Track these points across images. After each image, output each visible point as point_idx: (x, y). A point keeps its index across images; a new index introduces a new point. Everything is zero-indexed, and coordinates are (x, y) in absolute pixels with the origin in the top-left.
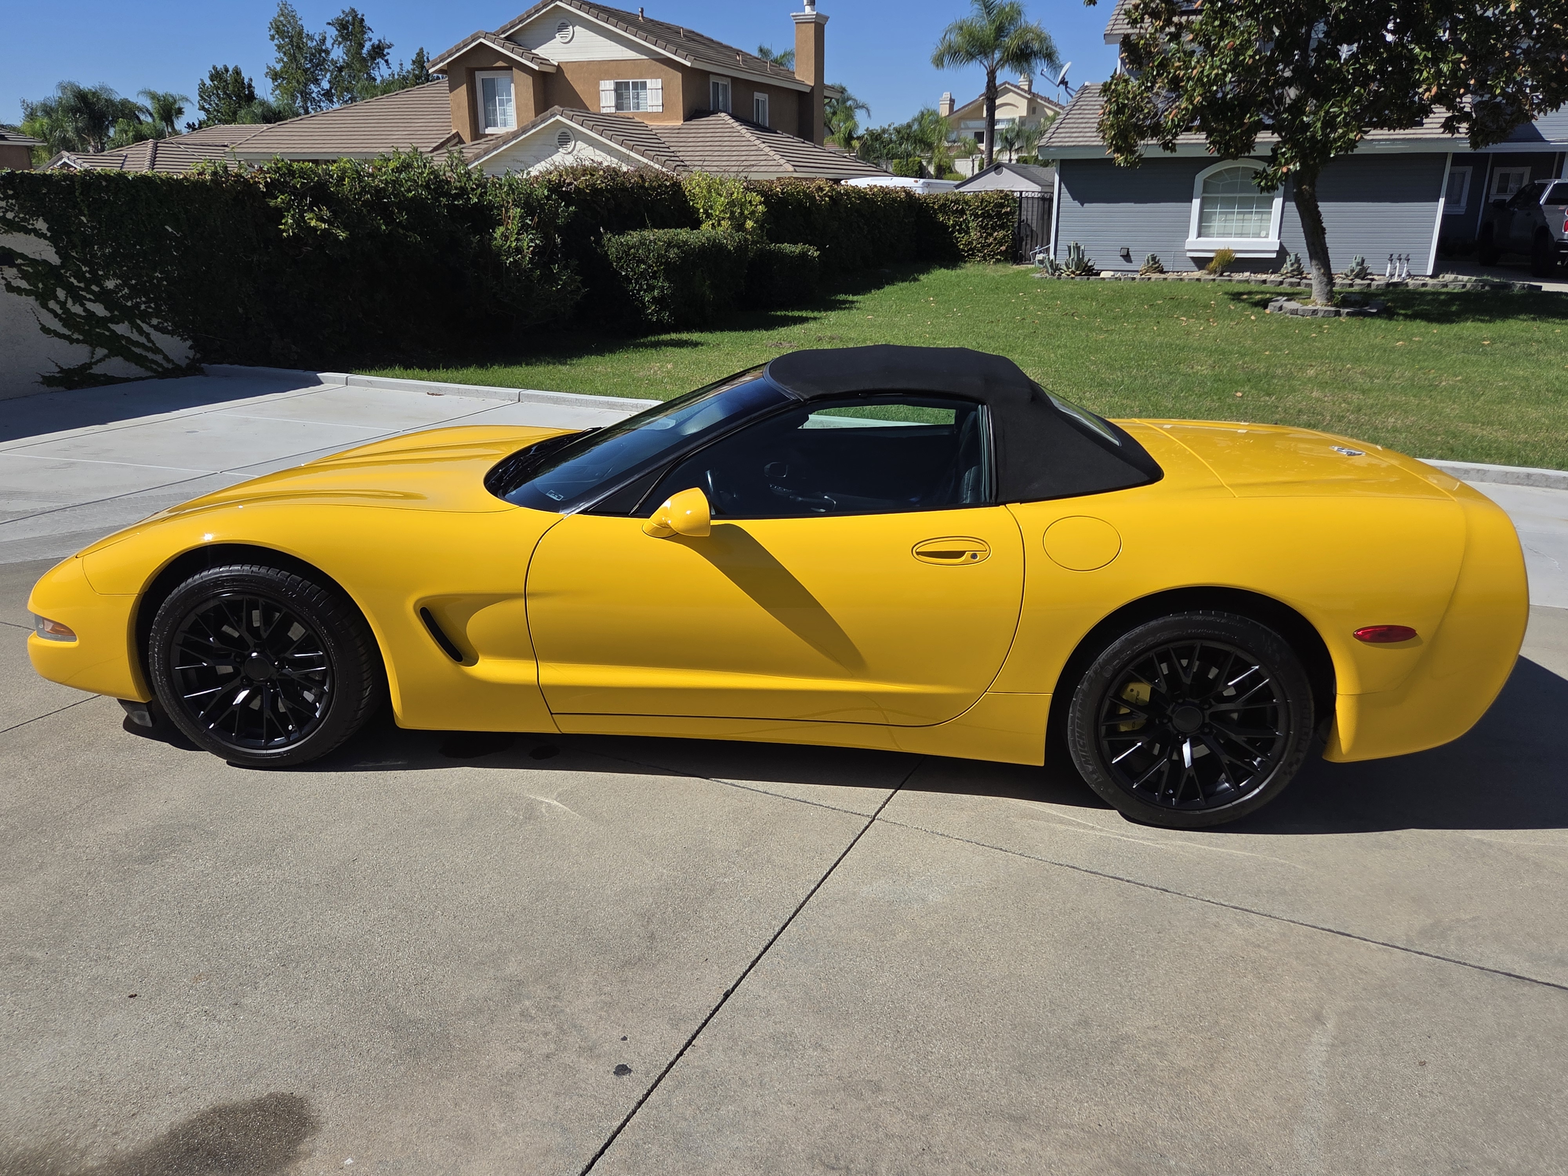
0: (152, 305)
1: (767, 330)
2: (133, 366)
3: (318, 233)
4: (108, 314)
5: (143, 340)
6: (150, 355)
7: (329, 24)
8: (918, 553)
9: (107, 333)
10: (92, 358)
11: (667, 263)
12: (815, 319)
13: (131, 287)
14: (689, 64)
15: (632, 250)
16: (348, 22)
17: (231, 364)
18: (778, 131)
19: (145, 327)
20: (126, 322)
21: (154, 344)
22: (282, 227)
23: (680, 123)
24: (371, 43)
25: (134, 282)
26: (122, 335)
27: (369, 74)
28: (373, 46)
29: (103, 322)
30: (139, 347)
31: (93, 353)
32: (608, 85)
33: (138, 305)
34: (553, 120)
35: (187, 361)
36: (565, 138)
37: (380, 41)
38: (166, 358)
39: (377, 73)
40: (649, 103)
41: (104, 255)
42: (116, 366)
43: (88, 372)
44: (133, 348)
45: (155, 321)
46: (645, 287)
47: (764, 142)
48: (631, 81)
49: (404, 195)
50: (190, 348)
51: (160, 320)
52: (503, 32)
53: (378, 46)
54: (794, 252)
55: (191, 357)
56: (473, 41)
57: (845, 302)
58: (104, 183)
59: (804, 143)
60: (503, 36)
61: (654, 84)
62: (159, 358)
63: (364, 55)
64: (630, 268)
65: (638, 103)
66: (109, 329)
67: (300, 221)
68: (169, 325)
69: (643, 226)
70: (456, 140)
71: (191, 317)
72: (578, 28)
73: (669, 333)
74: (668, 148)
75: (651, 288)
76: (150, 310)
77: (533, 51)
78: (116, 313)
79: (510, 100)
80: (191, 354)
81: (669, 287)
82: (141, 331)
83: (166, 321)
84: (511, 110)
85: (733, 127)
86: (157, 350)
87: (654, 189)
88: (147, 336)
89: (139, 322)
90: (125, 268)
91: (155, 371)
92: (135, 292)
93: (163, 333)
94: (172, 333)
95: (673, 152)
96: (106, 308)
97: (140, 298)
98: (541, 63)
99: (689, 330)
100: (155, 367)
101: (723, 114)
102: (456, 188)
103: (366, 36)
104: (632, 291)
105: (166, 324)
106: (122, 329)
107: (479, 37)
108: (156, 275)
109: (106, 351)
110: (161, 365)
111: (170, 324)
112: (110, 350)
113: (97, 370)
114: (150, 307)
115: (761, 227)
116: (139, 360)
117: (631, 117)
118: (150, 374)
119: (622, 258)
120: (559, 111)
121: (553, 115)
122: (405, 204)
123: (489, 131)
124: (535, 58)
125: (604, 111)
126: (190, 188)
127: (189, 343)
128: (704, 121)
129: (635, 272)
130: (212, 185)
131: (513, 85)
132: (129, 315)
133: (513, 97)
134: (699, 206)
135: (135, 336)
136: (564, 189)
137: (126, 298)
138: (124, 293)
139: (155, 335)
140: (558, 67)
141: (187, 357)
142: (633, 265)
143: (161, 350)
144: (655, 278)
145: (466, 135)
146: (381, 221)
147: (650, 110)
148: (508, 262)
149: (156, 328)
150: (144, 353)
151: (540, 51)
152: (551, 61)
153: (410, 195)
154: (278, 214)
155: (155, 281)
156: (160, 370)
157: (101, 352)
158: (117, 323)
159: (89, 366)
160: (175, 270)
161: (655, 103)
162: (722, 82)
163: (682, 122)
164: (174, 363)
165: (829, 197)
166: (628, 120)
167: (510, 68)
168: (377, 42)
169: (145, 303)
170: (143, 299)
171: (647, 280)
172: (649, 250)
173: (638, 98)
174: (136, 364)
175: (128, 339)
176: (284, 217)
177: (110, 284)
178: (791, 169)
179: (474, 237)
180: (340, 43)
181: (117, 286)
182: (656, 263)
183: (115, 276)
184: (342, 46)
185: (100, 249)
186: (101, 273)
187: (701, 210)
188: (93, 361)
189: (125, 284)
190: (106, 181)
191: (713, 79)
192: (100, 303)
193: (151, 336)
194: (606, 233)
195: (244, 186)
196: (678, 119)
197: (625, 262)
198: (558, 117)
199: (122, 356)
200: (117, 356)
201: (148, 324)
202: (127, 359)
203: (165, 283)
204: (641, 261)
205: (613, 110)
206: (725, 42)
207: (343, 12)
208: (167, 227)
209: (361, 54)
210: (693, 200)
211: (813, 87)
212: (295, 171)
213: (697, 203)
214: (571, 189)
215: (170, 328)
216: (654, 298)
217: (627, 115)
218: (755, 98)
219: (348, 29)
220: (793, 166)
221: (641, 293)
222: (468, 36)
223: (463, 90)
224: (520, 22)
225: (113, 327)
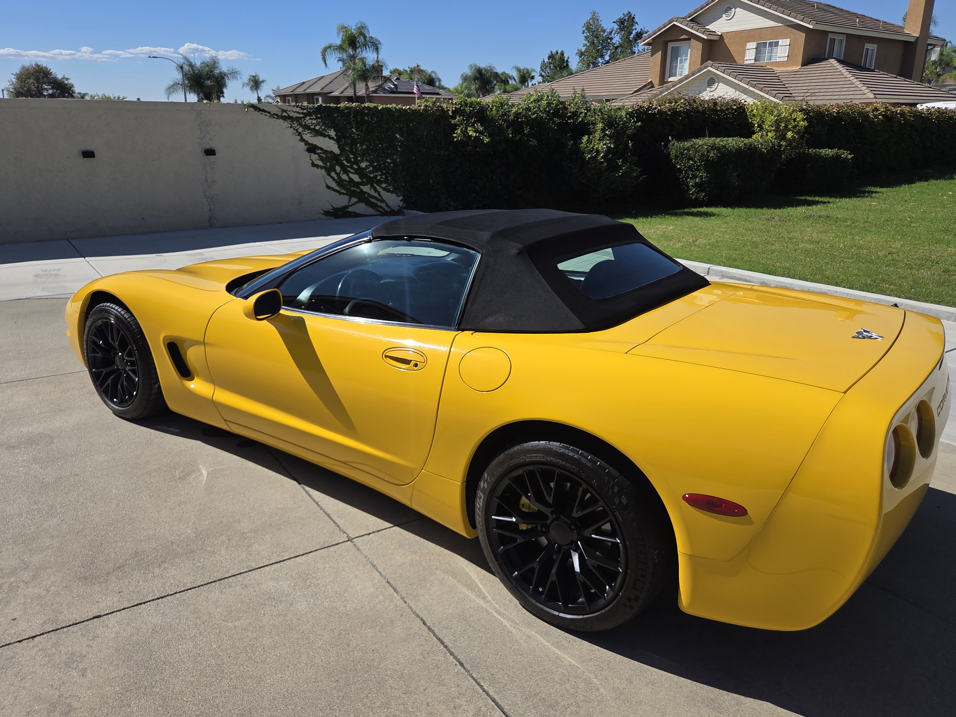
0: (384, 177)
2: (369, 208)
3: (472, 138)
4: (360, 181)
5: (376, 195)
6: (379, 203)
7: (614, 22)
8: (386, 356)
9: (358, 190)
10: (349, 203)
11: (707, 161)
12: (824, 203)
13: (374, 167)
14: (811, 27)
15: (686, 151)
16: (625, 20)
17: (417, 210)
18: (876, 70)
19: (378, 188)
20: (369, 185)
21: (382, 198)
22: (455, 135)
23: (798, 68)
24: (636, 31)
25: (375, 164)
26: (366, 192)
27: (632, 50)
28: (637, 33)
29: (357, 184)
30: (373, 199)
31: (350, 201)
32: (752, 45)
33: (376, 176)
34: (706, 70)
35: (399, 208)
36: (712, 81)
37: (641, 29)
38: (387, 205)
39: (636, 49)
40: (779, 55)
41: (362, 149)
42: (361, 208)
43: (347, 210)
44: (370, 199)
45: (384, 185)
46: (691, 176)
47: (857, 78)
48: (768, 42)
49: (530, 117)
50: (401, 201)
51: (386, 185)
52: (689, 17)
53: (640, 33)
54: (829, 155)
55: (401, 205)
56: (670, 23)
57: (869, 192)
58: (366, 111)
59: (896, 78)
60: (689, 19)
61: (784, 42)
62: (383, 205)
63: (631, 39)
64: (683, 163)
65: (771, 56)
66: (360, 188)
67: (465, 132)
68: (391, 188)
69: (704, 136)
70: (650, 86)
71: (403, 184)
72: (738, 10)
73: (703, 207)
74: (784, 85)
75: (694, 177)
76: (382, 179)
77: (707, 27)
78: (364, 180)
79: (686, 59)
80: (401, 204)
81: (706, 177)
82: (376, 190)
83: (390, 185)
84: (686, 65)
85: (837, 69)
86: (383, 201)
88: (379, 193)
89: (375, 185)
90: (372, 157)
91: (380, 212)
92: (376, 169)
93: (387, 192)
94: (392, 192)
95: (786, 88)
96: (359, 178)
97: (378, 173)
98: (709, 34)
99: (716, 206)
100: (381, 209)
101: (833, 60)
102: (570, 112)
103: (634, 27)
104: (682, 178)
105: (389, 187)
106: (366, 188)
107: (674, 21)
108: (388, 161)
109: (356, 200)
110: (384, 209)
111: (392, 187)
112: (359, 200)
113: (350, 209)
114: (382, 178)
115: (802, 137)
116: (373, 206)
117: (764, 65)
118: (379, 213)
119: (678, 157)
120: (710, 64)
121: (706, 67)
122: (531, 123)
123: (670, 80)
124: (708, 30)
125: (747, 63)
126: (411, 114)
127: (401, 198)
128: (816, 65)
129: (685, 166)
130: (424, 112)
131: (690, 49)
132: (371, 181)
133: (689, 57)
134: (755, 122)
135: (372, 193)
136: (650, 112)
137: (370, 172)
138: (370, 169)
139: (383, 193)
140: (721, 36)
141: (399, 206)
142: (685, 161)
143: (385, 201)
144: (698, 170)
145: (656, 82)
146: (510, 132)
147: (778, 60)
148: (587, 157)
149: (384, 189)
150: (376, 202)
151: (711, 27)
152: (717, 33)
153: (534, 116)
154: (454, 127)
155: (387, 164)
156: (383, 211)
157: (354, 200)
158: (364, 185)
159: (347, 207)
160: (398, 158)
161: (783, 55)
162: (838, 38)
163: (800, 67)
164: (391, 209)
165: (883, 116)
166: (762, 68)
167: (689, 39)
168: (640, 30)
169: (380, 175)
170: (379, 173)
171: (692, 171)
172: (696, 151)
173: (771, 53)
174: (371, 207)
175: (369, 194)
176: (457, 129)
177: (363, 165)
178: (872, 96)
179: (570, 142)
180: (618, 34)
181: (366, 166)
182: (699, 160)
183: (367, 160)
184: (619, 34)
185: (360, 146)
186: (359, 159)
187: (756, 125)
188: (350, 204)
189: (371, 165)
190: (368, 110)
191: (830, 36)
192: (357, 174)
193: (381, 193)
194: (672, 140)
195: (441, 112)
196: (797, 65)
197: (680, 159)
198: (709, 68)
199: (364, 203)
200: (362, 202)
201: (380, 187)
202: (366, 205)
203: (392, 165)
204: (690, 159)
205: (753, 62)
206: (852, 10)
207: (624, 14)
208: (397, 135)
209: (629, 38)
210: (751, 118)
211: (918, 38)
212: (467, 103)
213: (754, 120)
214: (655, 112)
215: (391, 189)
216: (696, 183)
217: (761, 65)
218: (865, 47)
219: (624, 24)
220: (875, 94)
221: (688, 180)
222: (666, 21)
223: (659, 55)
224: (701, 9)
225: (362, 187)
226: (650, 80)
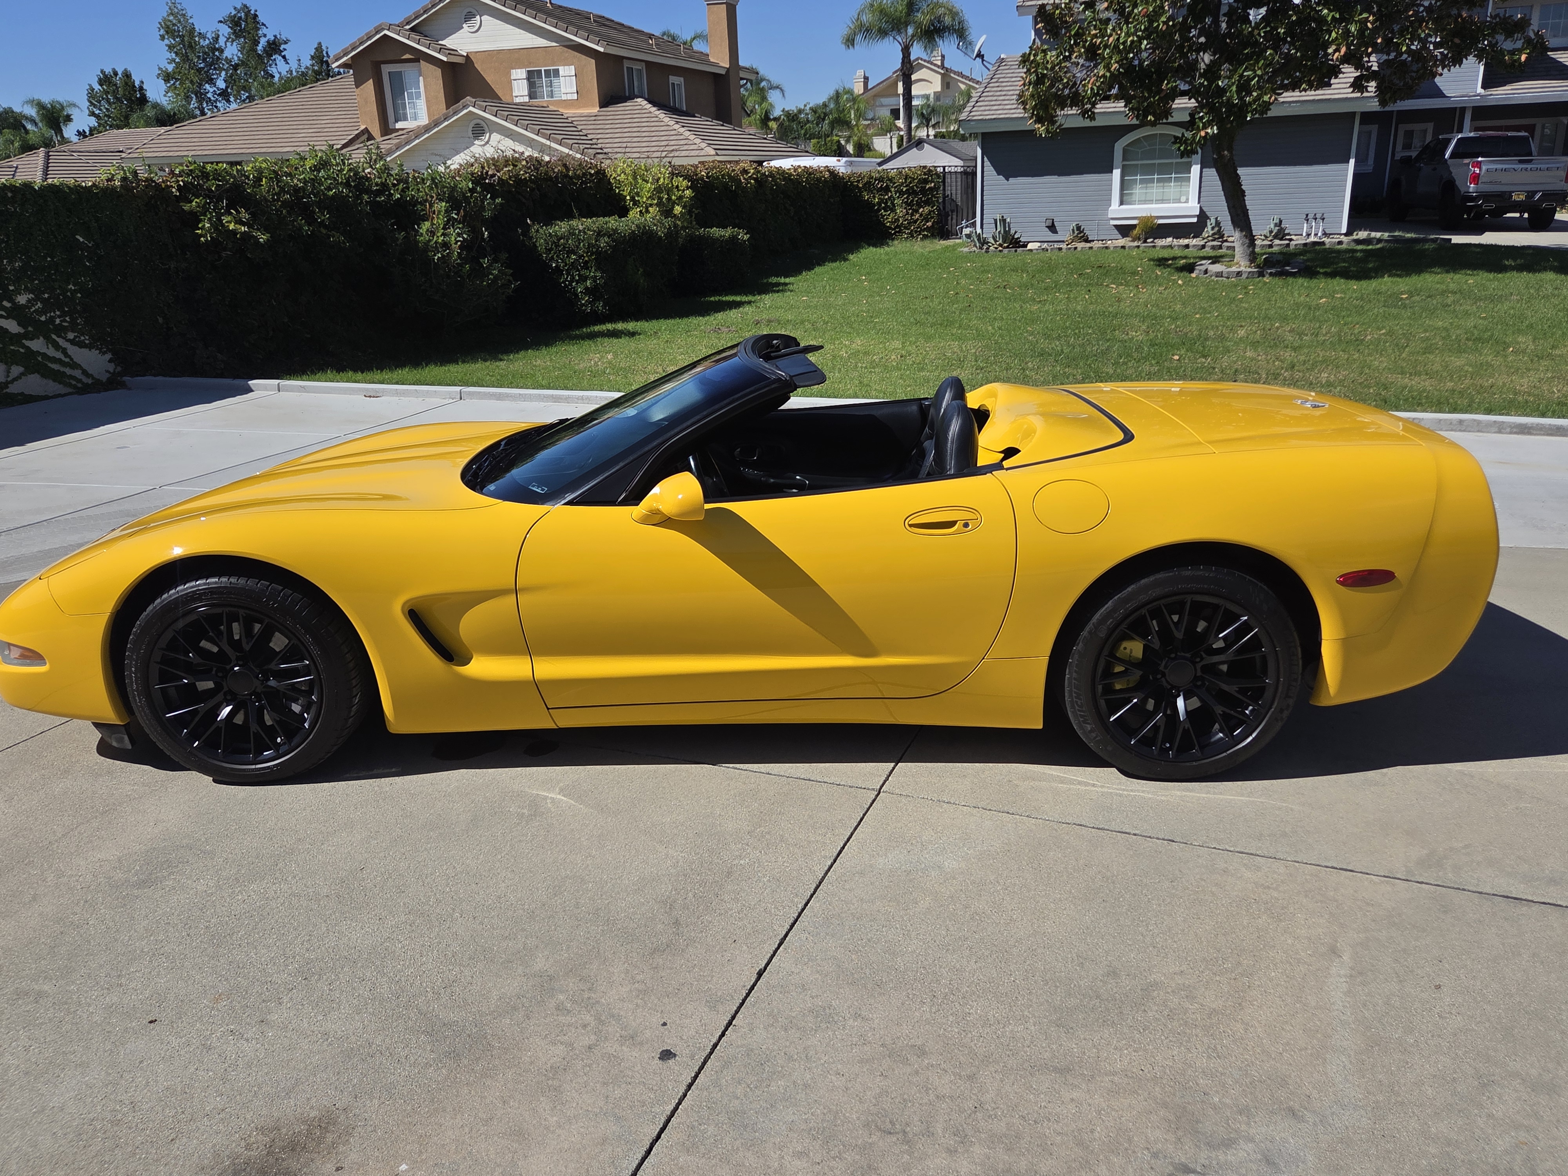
0: (67, 319)
1: (703, 316)
2: (51, 383)
3: (238, 236)
4: (22, 331)
5: (59, 355)
6: (68, 371)
7: (221, 22)
8: (910, 526)
9: (22, 350)
10: (8, 376)
11: (598, 253)
12: (749, 303)
13: (44, 301)
14: (601, 50)
15: (562, 241)
16: (240, 18)
17: (155, 375)
18: (696, 115)
19: (61, 341)
20: (41, 338)
21: (72, 359)
22: (199, 232)
23: (596, 110)
24: (266, 39)
25: (46, 296)
26: (38, 352)
27: (266, 72)
28: (268, 42)
29: (16, 339)
30: (55, 363)
31: (8, 372)
32: (519, 74)
33: (52, 320)
34: (465, 111)
35: (108, 375)
36: (479, 131)
37: (275, 36)
38: (85, 372)
39: (274, 70)
40: (563, 90)
41: (13, 269)
42: (33, 384)
43: (5, 391)
44: (50, 365)
45: (71, 336)
46: (577, 278)
47: (683, 127)
48: (543, 69)
49: (324, 194)
50: (110, 361)
51: (76, 334)
52: (408, 23)
53: (274, 42)
54: (724, 236)
55: (112, 371)
56: (377, 33)
57: (778, 284)
58: (10, 195)
59: (723, 125)
60: (408, 27)
61: (567, 71)
62: (77, 373)
63: (260, 52)
64: (561, 259)
65: (552, 91)
66: (24, 346)
67: (218, 225)
68: (86, 339)
69: (571, 217)
70: (366, 136)
71: (109, 330)
72: (485, 18)
73: (604, 324)
74: (586, 136)
75: (583, 279)
76: (65, 324)
77: (440, 42)
78: (30, 329)
79: (420, 94)
80: (111, 367)
81: (602, 277)
82: (57, 346)
83: (83, 334)
84: (421, 105)
85: (650, 112)
86: (74, 365)
87: (578, 177)
88: (64, 351)
89: (54, 336)
90: (36, 282)
91: (75, 387)
92: (48, 306)
93: (81, 347)
94: (90, 347)
95: (591, 140)
96: (19, 324)
97: (54, 312)
98: (449, 54)
99: (624, 318)
100: (74, 383)
101: (639, 100)
102: (377, 185)
103: (260, 32)
104: (563, 282)
105: (82, 338)
106: (37, 345)
107: (383, 29)
108: (69, 287)
109: (21, 369)
110: (80, 381)
111: (87, 337)
112: (26, 368)
113: (13, 389)
114: (65, 321)
115: (690, 212)
116: (58, 377)
117: (545, 105)
118: (71, 390)
119: (550, 250)
120: (470, 101)
121: (465, 107)
122: (327, 203)
123: (399, 125)
124: (442, 49)
125: (517, 100)
126: (100, 195)
127: (109, 356)
128: (620, 107)
129: (566, 263)
130: (123, 191)
131: (421, 78)
132: (44, 330)
133: (422, 89)
134: (625, 193)
135: (51, 352)
136: (487, 181)
137: (39, 312)
138: (37, 307)
139: (72, 350)
140: (467, 57)
141: (107, 371)
142: (564, 256)
143: (79, 365)
144: (587, 268)
145: (376, 131)
146: (303, 221)
147: (564, 97)
148: (436, 258)
149: (72, 342)
150: (62, 369)
151: (448, 42)
152: (460, 52)
153: (331, 193)
154: (194, 219)
155: (69, 294)
156: (79, 385)
157: (16, 370)
158: (32, 339)
159: (6, 384)
160: (89, 281)
161: (569, 90)
162: (636, 66)
163: (598, 109)
164: (93, 378)
165: (754, 179)
166: (543, 109)
167: (417, 60)
168: (273, 38)
169: (59, 317)
170: (58, 313)
171: (578, 270)
172: (579, 239)
173: (551, 86)
174: (54, 381)
175: (44, 355)
176: (200, 221)
177: (22, 299)
178: (713, 152)
179: (400, 234)
180: (233, 41)
181: (29, 301)
182: (587, 253)
183: (28, 290)
184: (235, 44)
185: (9, 262)
186: (11, 288)
187: (628, 198)
188: (9, 379)
189: (38, 298)
190: (12, 191)
191: (626, 64)
192: (13, 319)
193: (68, 351)
194: (534, 224)
195: (156, 191)
196: (593, 106)
197: (555, 253)
198: (471, 109)
199: (38, 374)
200: (33, 373)
201: (65, 338)
202: (43, 376)
203: (79, 295)
204: (572, 252)
205: (527, 99)
206: (636, 27)
207: (235, 8)
208: (78, 237)
209: (256, 51)
210: (618, 188)
211: (728, 69)
212: (208, 173)
213: (624, 190)
214: (494, 181)
215: (87, 342)
216: (587, 288)
217: (541, 104)
218: (671, 82)
219: (240, 26)
220: (715, 149)
221: (574, 284)
222: (371, 28)
223: (370, 85)
224: (425, 12)
225: (27, 343)
226: (363, 127)
